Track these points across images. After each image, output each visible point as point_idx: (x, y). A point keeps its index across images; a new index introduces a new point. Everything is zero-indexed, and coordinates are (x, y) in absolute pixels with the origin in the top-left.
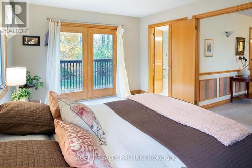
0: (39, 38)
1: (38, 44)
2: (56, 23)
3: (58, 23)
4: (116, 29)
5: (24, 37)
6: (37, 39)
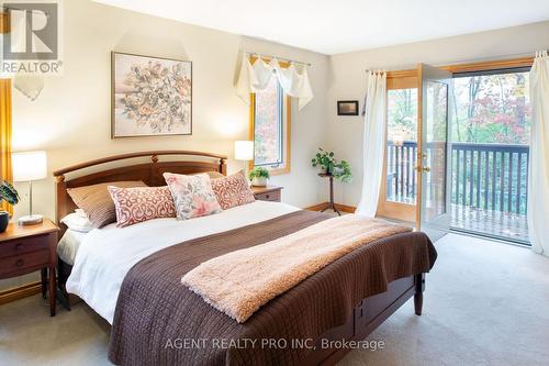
0: (357, 102)
2: (379, 75)
3: (382, 74)
5: (339, 102)
6: (354, 105)
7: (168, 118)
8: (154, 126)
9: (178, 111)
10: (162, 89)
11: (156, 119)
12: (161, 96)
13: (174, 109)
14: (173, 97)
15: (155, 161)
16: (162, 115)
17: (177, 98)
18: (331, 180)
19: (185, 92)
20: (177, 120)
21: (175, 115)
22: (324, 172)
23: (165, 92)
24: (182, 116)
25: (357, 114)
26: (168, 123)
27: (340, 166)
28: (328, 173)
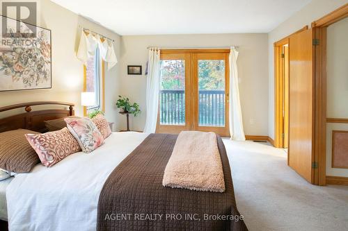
0: (141, 67)
1: (140, 73)
2: (156, 51)
3: (157, 51)
4: (228, 52)
5: (128, 66)
6: (139, 68)
7: (36, 75)
8: (26, 81)
9: (43, 69)
10: (30, 50)
11: (27, 76)
12: (30, 56)
13: (40, 67)
14: (39, 57)
15: (28, 111)
16: (32, 72)
17: (42, 58)
18: (128, 116)
19: (47, 54)
20: (42, 76)
21: (41, 72)
22: (123, 111)
23: (33, 53)
24: (45, 73)
25: (141, 74)
26: (36, 79)
27: (134, 106)
28: (126, 112)
